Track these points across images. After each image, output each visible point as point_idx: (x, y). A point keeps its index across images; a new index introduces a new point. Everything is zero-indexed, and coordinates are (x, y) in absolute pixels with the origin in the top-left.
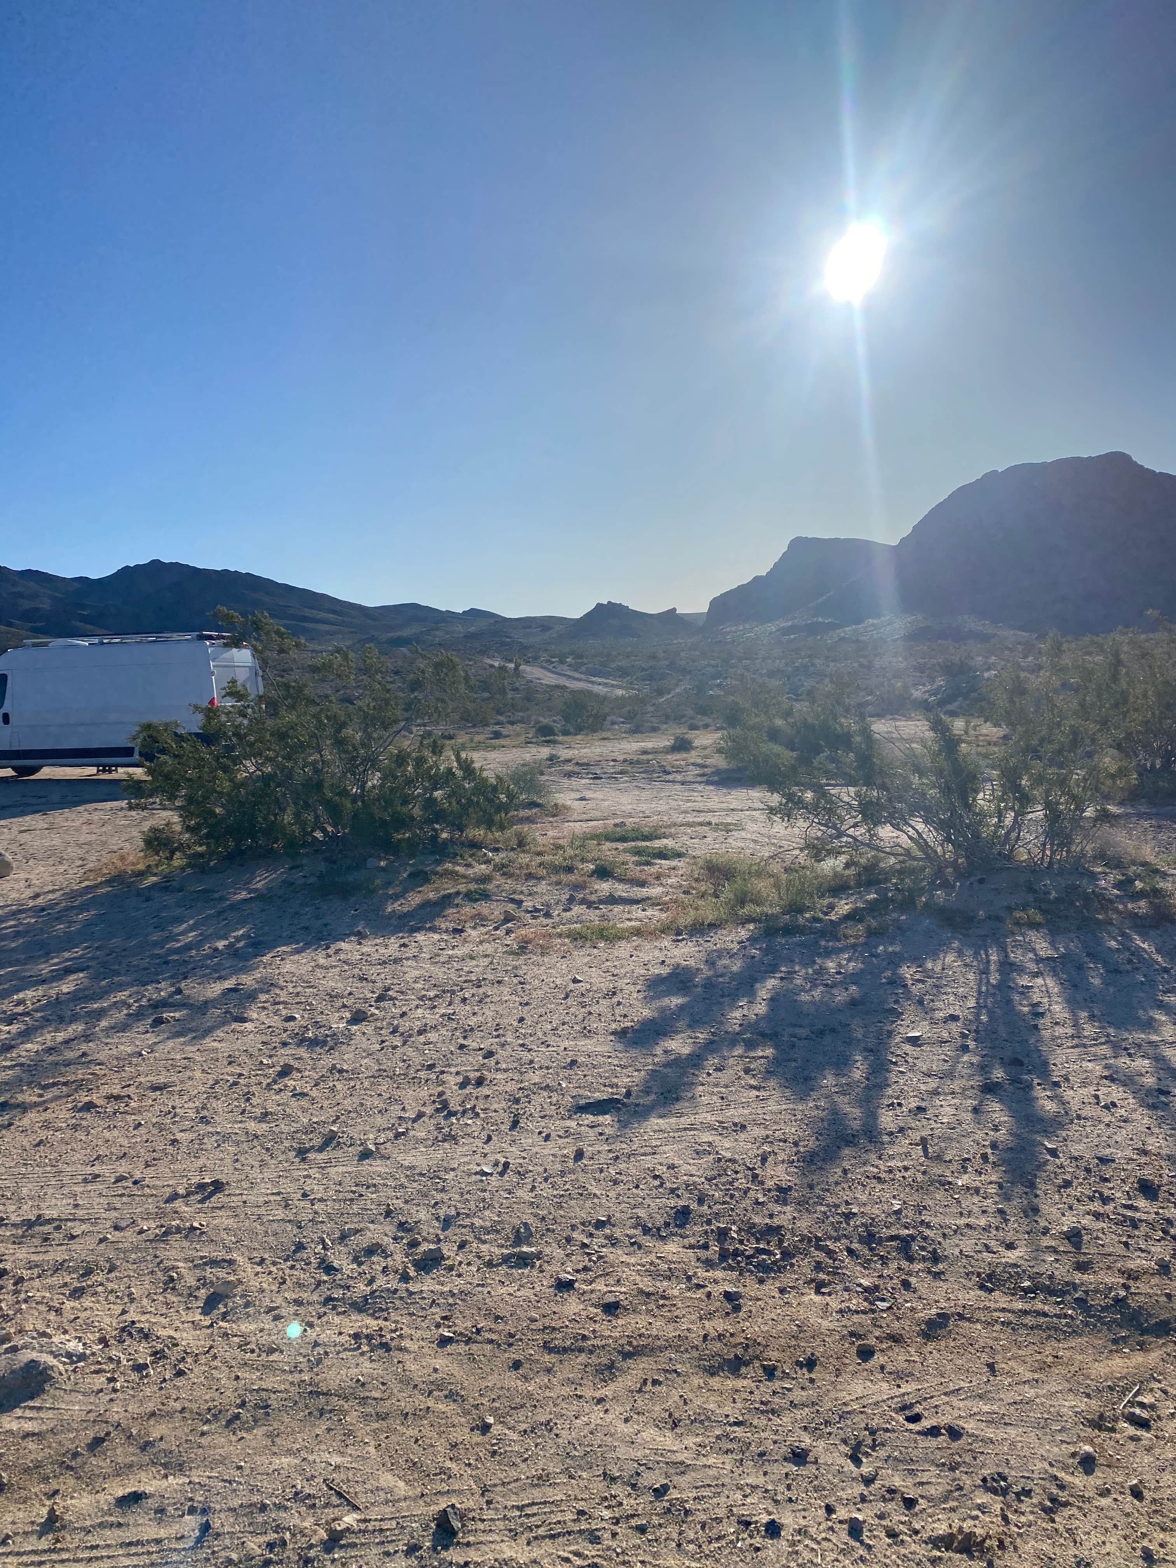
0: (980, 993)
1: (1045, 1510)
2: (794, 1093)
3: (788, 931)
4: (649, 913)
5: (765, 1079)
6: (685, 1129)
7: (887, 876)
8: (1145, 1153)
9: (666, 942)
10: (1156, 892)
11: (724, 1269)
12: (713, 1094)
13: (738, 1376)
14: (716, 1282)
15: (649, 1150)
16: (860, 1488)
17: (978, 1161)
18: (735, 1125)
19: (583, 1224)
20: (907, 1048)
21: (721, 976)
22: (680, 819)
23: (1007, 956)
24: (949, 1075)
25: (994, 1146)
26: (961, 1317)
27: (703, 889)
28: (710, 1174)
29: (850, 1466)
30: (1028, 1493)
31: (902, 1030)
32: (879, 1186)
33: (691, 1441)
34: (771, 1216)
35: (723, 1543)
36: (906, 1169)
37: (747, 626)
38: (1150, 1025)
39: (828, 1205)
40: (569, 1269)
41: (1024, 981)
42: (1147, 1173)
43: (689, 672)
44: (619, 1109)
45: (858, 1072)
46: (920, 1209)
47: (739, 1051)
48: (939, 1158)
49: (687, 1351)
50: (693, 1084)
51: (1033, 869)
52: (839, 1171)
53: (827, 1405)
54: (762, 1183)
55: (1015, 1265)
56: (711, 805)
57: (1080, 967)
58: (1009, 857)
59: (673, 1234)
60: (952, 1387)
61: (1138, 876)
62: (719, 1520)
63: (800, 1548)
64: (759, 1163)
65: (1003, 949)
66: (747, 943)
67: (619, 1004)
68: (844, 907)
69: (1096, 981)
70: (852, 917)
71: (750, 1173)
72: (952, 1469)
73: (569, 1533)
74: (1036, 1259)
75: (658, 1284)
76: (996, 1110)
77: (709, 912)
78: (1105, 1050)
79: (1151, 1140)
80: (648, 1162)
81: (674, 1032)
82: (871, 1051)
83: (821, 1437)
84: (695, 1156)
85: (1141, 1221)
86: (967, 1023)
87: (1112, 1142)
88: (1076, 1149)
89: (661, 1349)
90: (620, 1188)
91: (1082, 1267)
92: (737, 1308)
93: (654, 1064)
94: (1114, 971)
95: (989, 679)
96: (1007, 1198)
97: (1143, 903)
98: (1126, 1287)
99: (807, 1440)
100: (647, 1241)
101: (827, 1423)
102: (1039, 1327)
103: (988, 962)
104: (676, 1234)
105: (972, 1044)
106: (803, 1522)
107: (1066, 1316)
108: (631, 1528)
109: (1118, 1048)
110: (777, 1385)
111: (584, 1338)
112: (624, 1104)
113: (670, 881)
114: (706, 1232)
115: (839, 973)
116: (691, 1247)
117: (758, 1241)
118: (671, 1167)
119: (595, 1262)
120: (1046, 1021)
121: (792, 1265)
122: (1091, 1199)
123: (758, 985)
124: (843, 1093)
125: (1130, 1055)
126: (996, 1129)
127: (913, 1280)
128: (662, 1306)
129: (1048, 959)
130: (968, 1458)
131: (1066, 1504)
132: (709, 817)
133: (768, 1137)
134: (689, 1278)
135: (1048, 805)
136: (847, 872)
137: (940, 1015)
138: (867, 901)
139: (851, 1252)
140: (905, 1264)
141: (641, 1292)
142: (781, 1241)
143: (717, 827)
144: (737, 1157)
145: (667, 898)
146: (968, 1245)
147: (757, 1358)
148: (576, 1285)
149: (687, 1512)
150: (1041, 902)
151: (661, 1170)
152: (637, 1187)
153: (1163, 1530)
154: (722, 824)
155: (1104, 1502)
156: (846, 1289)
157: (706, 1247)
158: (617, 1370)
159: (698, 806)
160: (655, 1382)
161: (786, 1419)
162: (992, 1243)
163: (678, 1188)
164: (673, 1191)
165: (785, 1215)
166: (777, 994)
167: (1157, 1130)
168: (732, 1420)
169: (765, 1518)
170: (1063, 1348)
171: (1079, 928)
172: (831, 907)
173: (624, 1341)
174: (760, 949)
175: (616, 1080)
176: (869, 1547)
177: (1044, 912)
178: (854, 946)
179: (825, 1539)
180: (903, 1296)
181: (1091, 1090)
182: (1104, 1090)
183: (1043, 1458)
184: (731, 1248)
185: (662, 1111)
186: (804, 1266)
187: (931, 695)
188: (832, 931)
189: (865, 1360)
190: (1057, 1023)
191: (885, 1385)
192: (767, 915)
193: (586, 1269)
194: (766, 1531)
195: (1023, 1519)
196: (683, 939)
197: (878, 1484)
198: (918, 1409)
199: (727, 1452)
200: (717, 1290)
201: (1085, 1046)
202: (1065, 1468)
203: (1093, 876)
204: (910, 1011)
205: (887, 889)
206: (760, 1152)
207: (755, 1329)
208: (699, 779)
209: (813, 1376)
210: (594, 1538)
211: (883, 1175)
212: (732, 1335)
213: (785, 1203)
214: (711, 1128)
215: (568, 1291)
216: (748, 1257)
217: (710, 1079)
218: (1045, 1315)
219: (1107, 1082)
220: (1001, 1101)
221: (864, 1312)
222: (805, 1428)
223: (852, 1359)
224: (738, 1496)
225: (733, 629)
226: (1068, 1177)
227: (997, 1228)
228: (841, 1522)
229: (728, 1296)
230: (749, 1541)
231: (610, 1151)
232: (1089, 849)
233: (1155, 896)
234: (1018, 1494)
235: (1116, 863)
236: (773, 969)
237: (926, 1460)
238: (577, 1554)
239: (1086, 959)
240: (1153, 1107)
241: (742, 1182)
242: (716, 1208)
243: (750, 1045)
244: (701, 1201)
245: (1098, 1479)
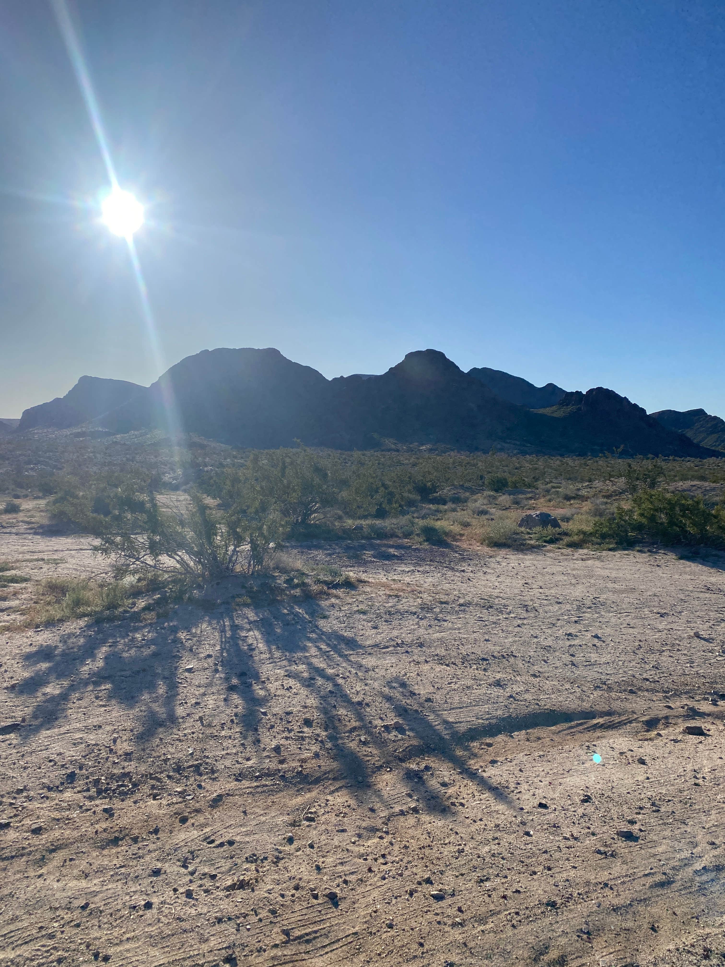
0: (222, 642)
1: (274, 863)
2: (127, 706)
3: (110, 619)
4: (13, 616)
5: (108, 701)
6: (64, 733)
7: (165, 584)
8: (306, 707)
9: (30, 633)
10: (304, 584)
11: (101, 799)
12: (78, 712)
13: (118, 846)
14: (97, 806)
15: (43, 748)
16: (190, 877)
17: (229, 724)
18: (95, 726)
19: (8, 793)
20: (187, 674)
21: (72, 648)
22: (20, 557)
23: (234, 622)
24: (209, 685)
25: (236, 715)
26: (228, 795)
27: (48, 599)
28: (84, 754)
29: (183, 870)
30: (266, 858)
31: (182, 666)
32: (180, 744)
33: (96, 881)
34: (123, 768)
35: (123, 919)
36: (193, 733)
37: (50, 430)
38: (305, 649)
39: (154, 757)
40: (5, 817)
41: (243, 634)
42: (308, 716)
43: (8, 459)
44: (19, 729)
45: (162, 690)
46: (203, 750)
47: (90, 688)
48: (209, 726)
49: (87, 841)
50: (64, 709)
51: (244, 576)
52: (158, 740)
53: (167, 847)
54: (116, 753)
55: (252, 767)
56: (40, 548)
57: (271, 625)
58: (232, 570)
59: (66, 788)
60: (227, 825)
61: (295, 577)
62: (119, 910)
63: (163, 909)
64: (112, 744)
65: (231, 619)
66: (85, 629)
67: (6, 671)
68: (141, 603)
69: (279, 631)
70: (147, 608)
71: (108, 749)
72: (232, 858)
73: (37, 938)
74: (260, 762)
75: (63, 814)
76: (236, 699)
77: (56, 612)
78: (285, 663)
79: (308, 701)
80: (44, 754)
81: (47, 683)
82: (167, 678)
83: (166, 862)
84: (73, 746)
85: (306, 737)
86: (217, 658)
87: (291, 705)
88: (276, 710)
89: (72, 844)
90: (27, 771)
91: (282, 762)
92: (112, 815)
93: (37, 702)
94: (287, 624)
95: (207, 471)
96: (245, 738)
97: (298, 590)
98: (301, 766)
99: (159, 865)
100: (53, 794)
101: (168, 855)
102: (264, 792)
103: (225, 625)
104: (68, 788)
105: (220, 668)
106: (163, 899)
107: (276, 784)
108: (72, 926)
109: (291, 661)
110: (140, 845)
111: (23, 848)
112: (23, 726)
113: (23, 597)
114: (87, 783)
115: (143, 640)
116: (79, 792)
117: (117, 782)
118: (60, 754)
119: (21, 811)
120: (257, 652)
121: (139, 790)
122: (283, 731)
123: (96, 651)
124: (155, 702)
125: (296, 664)
126: (236, 707)
127: (203, 784)
128: (68, 823)
129: (255, 621)
130: (239, 852)
131: (283, 858)
132: (41, 556)
133: (115, 729)
134: (81, 807)
135: (252, 542)
136: (140, 584)
137: (202, 655)
138: (154, 599)
139: (169, 777)
140: (198, 777)
141: (54, 819)
142: (131, 779)
143: (48, 562)
144: (98, 742)
145: (24, 607)
146: (228, 763)
147: (127, 835)
148: (12, 824)
149: (101, 912)
150: (250, 593)
151: (53, 757)
152: (40, 768)
153: (323, 857)
154: (51, 559)
155: (298, 853)
156: (170, 795)
157: (88, 790)
158: (47, 859)
159: (32, 548)
160: (71, 860)
161: (148, 858)
162: (240, 760)
163: (66, 764)
164: (63, 766)
165: (131, 767)
166: (109, 655)
167: (311, 696)
168: (118, 866)
169: (143, 903)
170: (275, 798)
171: (269, 605)
172: (134, 604)
173: (49, 844)
174: (94, 631)
175: (13, 714)
176: (197, 900)
177: (251, 598)
178: (151, 624)
179: (175, 902)
180: (198, 792)
181: (280, 682)
182: (286, 682)
183: (271, 843)
184: (103, 788)
185: (48, 726)
186: (146, 789)
187: (173, 480)
188: (136, 617)
189: (184, 823)
190: (262, 653)
191: (195, 832)
192: (95, 612)
193: (15, 816)
194: (145, 907)
195: (265, 869)
196: (42, 630)
197: (197, 874)
198: (212, 838)
199: (118, 881)
200: (99, 809)
201: (275, 662)
202: (281, 845)
203: (274, 577)
204: (186, 655)
205: (166, 592)
206: (112, 738)
207: (124, 822)
208: (28, 531)
209: (158, 836)
210: (51, 936)
211: (181, 738)
212: (111, 828)
213: (130, 760)
214: (79, 730)
215: (7, 828)
216: (114, 790)
217: (75, 705)
218: (267, 786)
219: (287, 678)
220: (237, 694)
221: (180, 803)
222: (158, 860)
223: (177, 824)
224: (128, 897)
225: (40, 431)
226: (273, 723)
227: (241, 752)
228: (181, 893)
229: (105, 810)
230: (136, 915)
231: (17, 752)
232: (272, 565)
233: (304, 586)
234: (262, 860)
235: (284, 571)
236: (104, 642)
237: (219, 857)
238: (43, 946)
239: (273, 620)
240: (308, 686)
241: (104, 754)
242: (90, 770)
243: (96, 684)
244: (81, 768)
245: (296, 844)
